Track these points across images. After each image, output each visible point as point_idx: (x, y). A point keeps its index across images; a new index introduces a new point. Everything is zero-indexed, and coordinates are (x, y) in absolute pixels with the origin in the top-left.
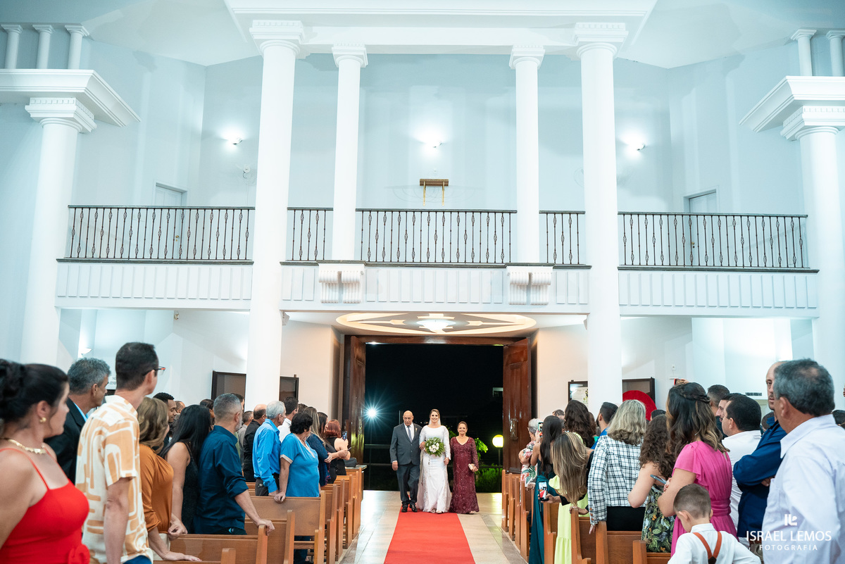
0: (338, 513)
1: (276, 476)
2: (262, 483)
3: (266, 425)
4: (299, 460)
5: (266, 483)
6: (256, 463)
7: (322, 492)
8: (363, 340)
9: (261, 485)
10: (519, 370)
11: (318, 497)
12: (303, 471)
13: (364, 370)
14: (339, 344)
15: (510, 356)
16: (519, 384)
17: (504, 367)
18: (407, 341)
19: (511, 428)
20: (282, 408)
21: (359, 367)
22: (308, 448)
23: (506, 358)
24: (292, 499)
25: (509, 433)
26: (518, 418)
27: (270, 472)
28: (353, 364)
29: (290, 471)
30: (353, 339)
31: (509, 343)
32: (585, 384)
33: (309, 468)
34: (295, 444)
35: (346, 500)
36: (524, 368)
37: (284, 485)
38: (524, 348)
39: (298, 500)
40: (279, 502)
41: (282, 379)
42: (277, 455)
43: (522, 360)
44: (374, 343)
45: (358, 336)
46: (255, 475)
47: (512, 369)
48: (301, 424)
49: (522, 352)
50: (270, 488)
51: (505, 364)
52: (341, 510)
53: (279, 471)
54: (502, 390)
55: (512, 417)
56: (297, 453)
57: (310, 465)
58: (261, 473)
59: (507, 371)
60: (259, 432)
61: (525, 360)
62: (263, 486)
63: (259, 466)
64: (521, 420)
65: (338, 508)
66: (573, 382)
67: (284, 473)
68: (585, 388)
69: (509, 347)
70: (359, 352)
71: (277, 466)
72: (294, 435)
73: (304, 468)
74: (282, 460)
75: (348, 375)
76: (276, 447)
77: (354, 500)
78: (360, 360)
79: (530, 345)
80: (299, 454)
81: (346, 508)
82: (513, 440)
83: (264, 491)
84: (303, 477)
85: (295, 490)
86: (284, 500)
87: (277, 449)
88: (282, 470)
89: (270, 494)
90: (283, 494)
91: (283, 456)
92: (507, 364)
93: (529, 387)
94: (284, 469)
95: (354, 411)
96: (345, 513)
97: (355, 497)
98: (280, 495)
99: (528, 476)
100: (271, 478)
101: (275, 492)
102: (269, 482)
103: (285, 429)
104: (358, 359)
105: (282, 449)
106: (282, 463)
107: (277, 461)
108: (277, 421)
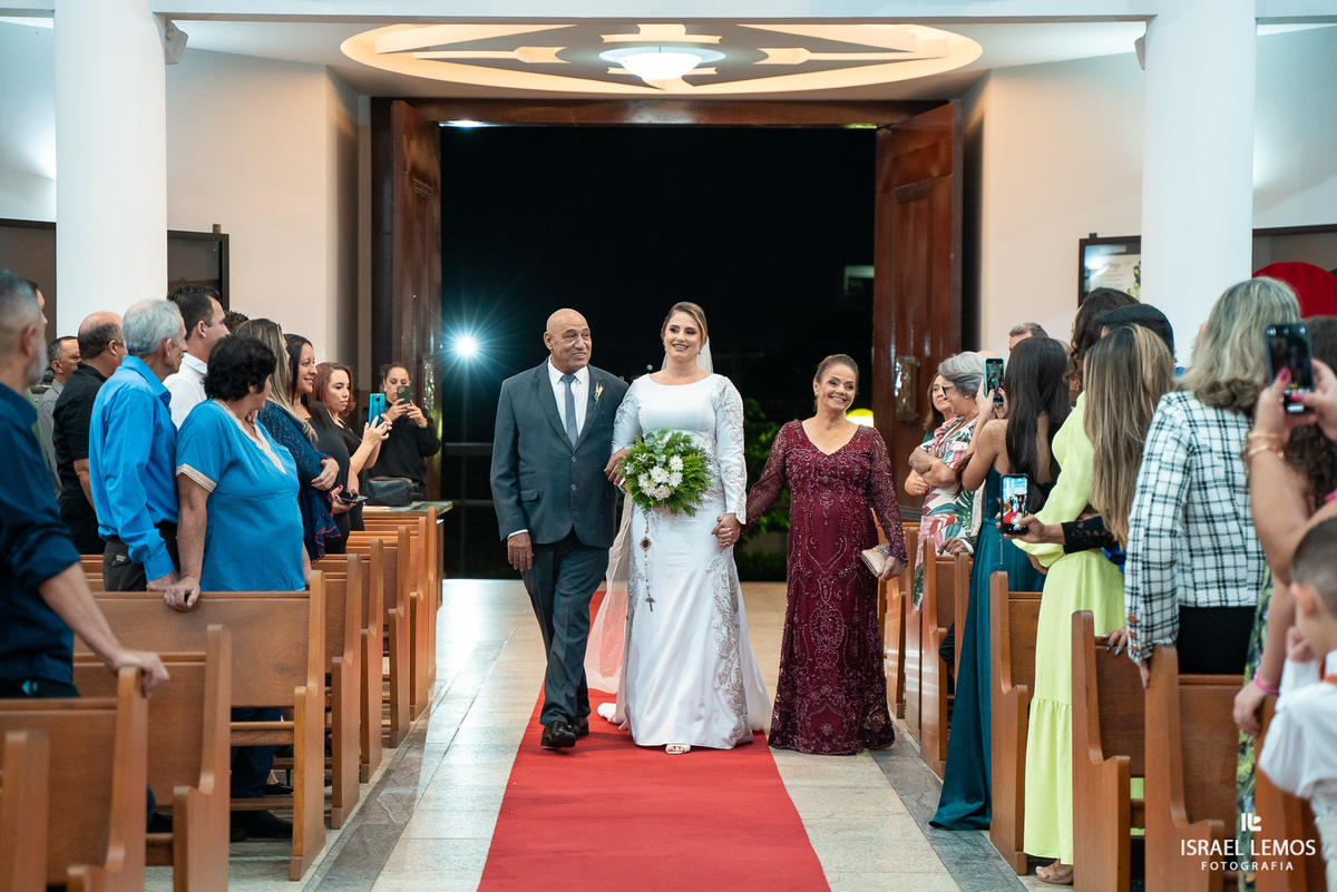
0: (364, 639)
1: (169, 529)
2: (125, 552)
3: (127, 377)
4: (235, 480)
5: (138, 552)
6: (102, 494)
7: (314, 575)
8: (432, 113)
9: (120, 558)
10: (924, 204)
11: (301, 591)
12: (253, 514)
13: (435, 208)
14: (355, 127)
15: (896, 160)
16: (923, 247)
17: (878, 196)
18: (572, 117)
19: (899, 384)
20: (173, 319)
21: (422, 200)
22: (264, 443)
23: (885, 166)
24: (218, 598)
25: (892, 401)
26: (919, 353)
27: (148, 520)
28: (400, 190)
29: (210, 515)
30: (400, 112)
31: (896, 120)
32: (1132, 244)
33: (270, 504)
34: (222, 432)
35: (391, 601)
36: (941, 197)
37: (193, 558)
38: (943, 133)
39: (240, 600)
40: (180, 609)
41: (175, 237)
42: (167, 467)
43: (935, 172)
44: (466, 124)
45: (416, 102)
46: (101, 531)
47: (904, 201)
48: (236, 369)
49: (935, 148)
50: (150, 567)
51: (879, 186)
52: (375, 632)
53: (177, 514)
54: (869, 272)
55: (901, 353)
56: (228, 458)
57: (271, 493)
58: (119, 523)
59: (887, 209)
60: (104, 396)
61: (946, 172)
62: (128, 561)
63: (113, 500)
64: (929, 359)
65: (365, 625)
66: (1093, 241)
67: (192, 521)
68: (1132, 258)
69: (895, 131)
70: (417, 153)
71: (169, 502)
72: (219, 406)
73: (254, 503)
74: (182, 483)
75: (387, 227)
76: (163, 441)
77: (413, 601)
78: (424, 177)
79: (961, 126)
80: (235, 464)
81: (388, 626)
82: (904, 422)
83: (132, 577)
84: (250, 533)
85: (227, 571)
86: (197, 604)
87: (166, 447)
88: (185, 511)
89: (151, 585)
90: (191, 584)
91: (185, 468)
92: (887, 187)
93: (955, 256)
94: (192, 508)
95: (407, 337)
96: (386, 640)
97: (418, 593)
98: (182, 587)
99: (950, 522)
100: (152, 537)
101: (168, 579)
102: (145, 547)
103: (186, 386)
104: (416, 172)
105: (180, 448)
106: (183, 491)
107: (169, 486)
108: (159, 359)
